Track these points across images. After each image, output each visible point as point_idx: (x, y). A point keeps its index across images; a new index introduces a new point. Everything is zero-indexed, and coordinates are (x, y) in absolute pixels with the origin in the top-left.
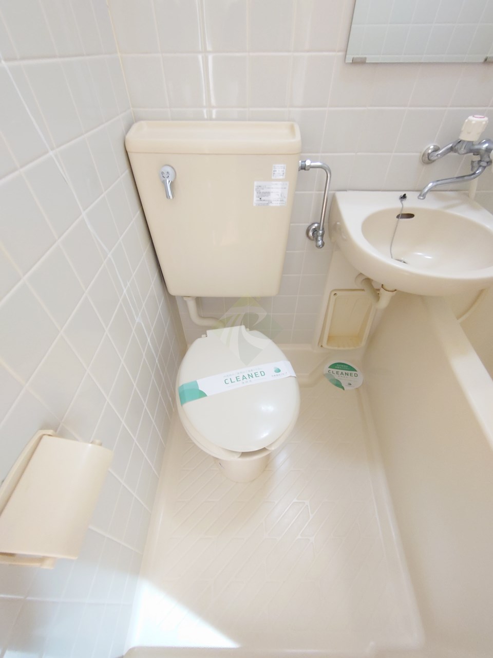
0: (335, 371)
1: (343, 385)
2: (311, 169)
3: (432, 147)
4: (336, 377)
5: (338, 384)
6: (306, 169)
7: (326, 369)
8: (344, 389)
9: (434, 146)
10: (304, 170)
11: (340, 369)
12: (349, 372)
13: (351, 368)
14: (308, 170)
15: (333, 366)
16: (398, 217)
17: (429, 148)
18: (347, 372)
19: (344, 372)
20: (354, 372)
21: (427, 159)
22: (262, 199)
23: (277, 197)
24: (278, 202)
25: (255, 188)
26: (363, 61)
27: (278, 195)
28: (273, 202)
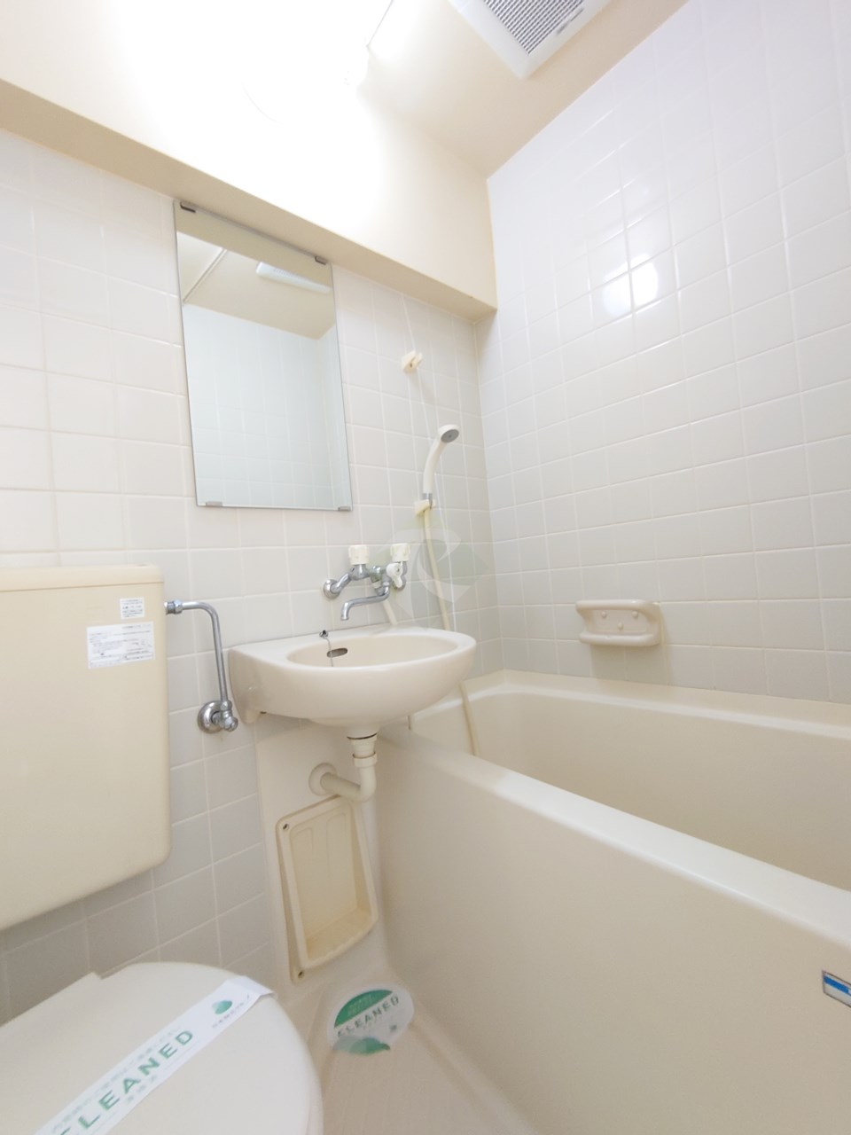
0: (351, 1023)
1: (381, 1042)
2: (184, 611)
3: (328, 582)
4: (361, 1034)
5: (373, 1046)
6: (177, 610)
7: (331, 1033)
8: (386, 1047)
9: (330, 580)
10: (172, 615)
11: (358, 1013)
12: (379, 1005)
13: (378, 995)
14: (180, 612)
15: (343, 1016)
16: (328, 654)
17: (326, 583)
18: (375, 1007)
19: (369, 1011)
20: (387, 999)
21: (330, 593)
22: (106, 655)
23: (136, 647)
24: (138, 655)
25: (89, 637)
26: (218, 506)
27: (137, 644)
28: (128, 657)
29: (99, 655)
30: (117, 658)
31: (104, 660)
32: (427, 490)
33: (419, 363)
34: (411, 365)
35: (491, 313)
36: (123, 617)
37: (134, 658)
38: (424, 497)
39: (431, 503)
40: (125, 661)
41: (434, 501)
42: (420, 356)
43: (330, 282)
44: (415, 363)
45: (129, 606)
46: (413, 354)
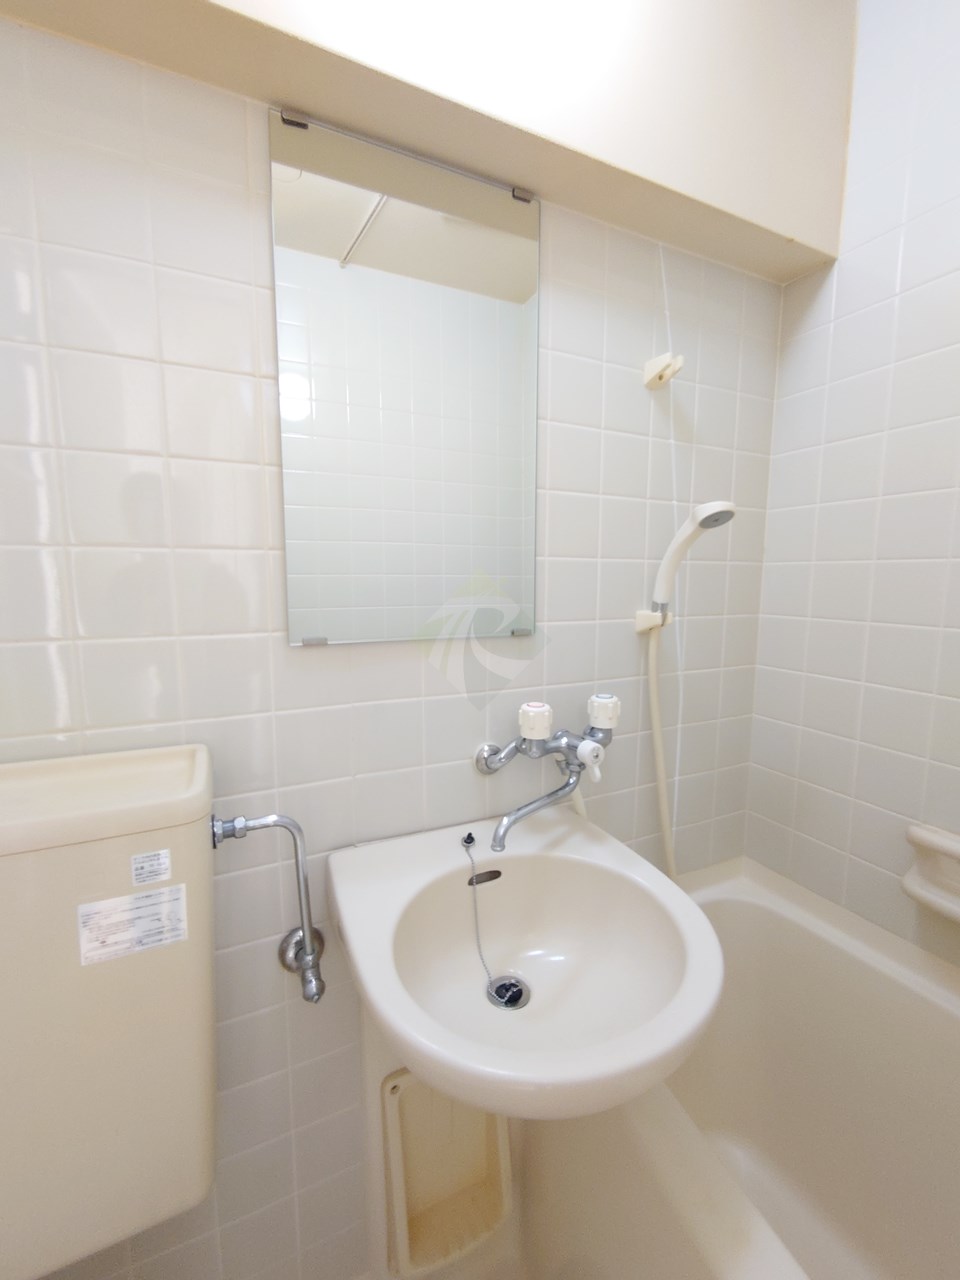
6: (238, 834)
9: (489, 746)
10: (233, 838)
16: (471, 883)
17: (482, 750)
21: (485, 768)
22: (108, 942)
23: (157, 924)
24: (159, 937)
25: (81, 920)
26: (322, 643)
27: (159, 920)
28: (145, 941)
29: (97, 944)
30: (128, 945)
31: (107, 950)
32: (660, 598)
33: (674, 374)
34: (661, 378)
35: (823, 265)
36: (135, 884)
37: (153, 942)
38: (655, 607)
39: (664, 617)
40: (138, 948)
41: (670, 614)
42: (679, 362)
43: (536, 234)
44: (668, 373)
45: (145, 865)
46: (666, 358)
